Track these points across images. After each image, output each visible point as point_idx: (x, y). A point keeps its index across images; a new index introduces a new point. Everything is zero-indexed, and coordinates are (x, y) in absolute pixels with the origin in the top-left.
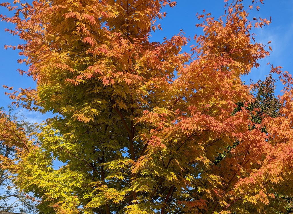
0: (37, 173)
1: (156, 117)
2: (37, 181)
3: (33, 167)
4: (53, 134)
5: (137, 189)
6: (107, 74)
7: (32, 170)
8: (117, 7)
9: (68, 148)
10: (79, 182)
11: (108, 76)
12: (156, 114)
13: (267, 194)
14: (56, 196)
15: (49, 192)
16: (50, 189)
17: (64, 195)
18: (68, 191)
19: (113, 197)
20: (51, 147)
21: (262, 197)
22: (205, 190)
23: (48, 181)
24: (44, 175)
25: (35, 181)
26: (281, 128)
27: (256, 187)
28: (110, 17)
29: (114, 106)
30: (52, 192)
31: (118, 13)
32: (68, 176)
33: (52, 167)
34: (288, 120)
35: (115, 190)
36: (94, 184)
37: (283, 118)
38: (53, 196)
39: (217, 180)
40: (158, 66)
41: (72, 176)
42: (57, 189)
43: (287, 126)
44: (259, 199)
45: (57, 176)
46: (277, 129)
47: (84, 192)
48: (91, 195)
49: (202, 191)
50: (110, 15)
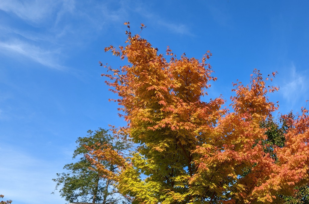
0: (131, 183)
1: (204, 150)
2: (131, 188)
3: (129, 179)
4: (141, 159)
5: (192, 193)
6: (174, 123)
7: (127, 181)
8: (180, 80)
9: (150, 167)
10: (157, 189)
11: (174, 125)
12: (204, 148)
13: (271, 196)
14: (143, 197)
15: (139, 194)
16: (139, 193)
17: (148, 196)
18: (150, 194)
19: (178, 198)
20: (139, 167)
21: (268, 198)
22: (234, 194)
23: (138, 188)
24: (135, 184)
25: (130, 187)
26: (285, 154)
27: (265, 192)
28: (175, 87)
29: (178, 142)
30: (140, 194)
31: (180, 84)
32: (151, 184)
33: (141, 179)
34: (290, 149)
35: (179, 194)
36: (166, 190)
37: (287, 148)
38: (141, 197)
39: (242, 187)
40: (205, 118)
41: (153, 185)
42: (144, 193)
43: (289, 153)
44: (266, 199)
45: (143, 185)
46: (282, 155)
47: (160, 194)
48: (165, 196)
49: (233, 194)
50: (176, 86)
